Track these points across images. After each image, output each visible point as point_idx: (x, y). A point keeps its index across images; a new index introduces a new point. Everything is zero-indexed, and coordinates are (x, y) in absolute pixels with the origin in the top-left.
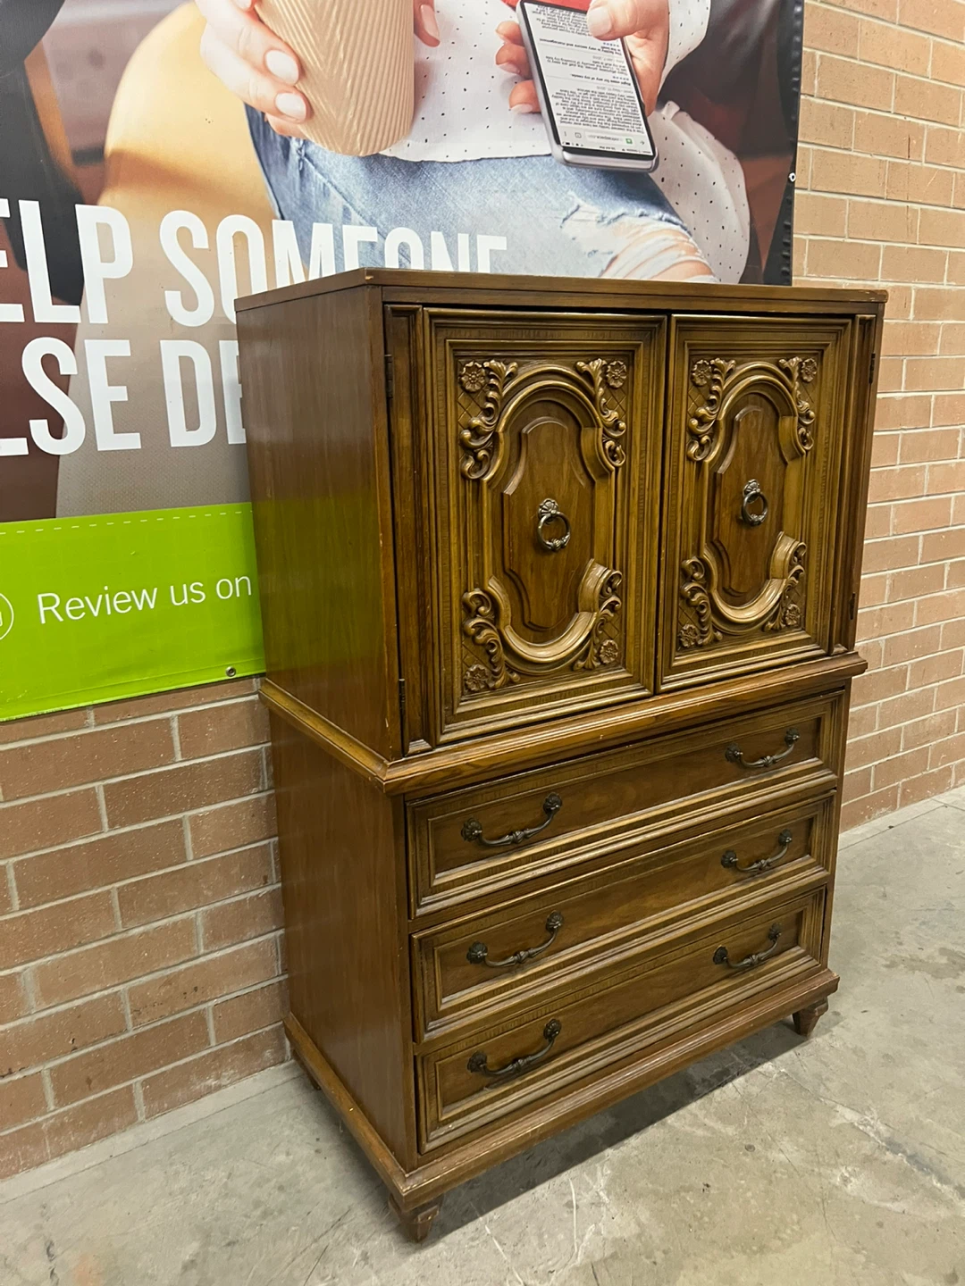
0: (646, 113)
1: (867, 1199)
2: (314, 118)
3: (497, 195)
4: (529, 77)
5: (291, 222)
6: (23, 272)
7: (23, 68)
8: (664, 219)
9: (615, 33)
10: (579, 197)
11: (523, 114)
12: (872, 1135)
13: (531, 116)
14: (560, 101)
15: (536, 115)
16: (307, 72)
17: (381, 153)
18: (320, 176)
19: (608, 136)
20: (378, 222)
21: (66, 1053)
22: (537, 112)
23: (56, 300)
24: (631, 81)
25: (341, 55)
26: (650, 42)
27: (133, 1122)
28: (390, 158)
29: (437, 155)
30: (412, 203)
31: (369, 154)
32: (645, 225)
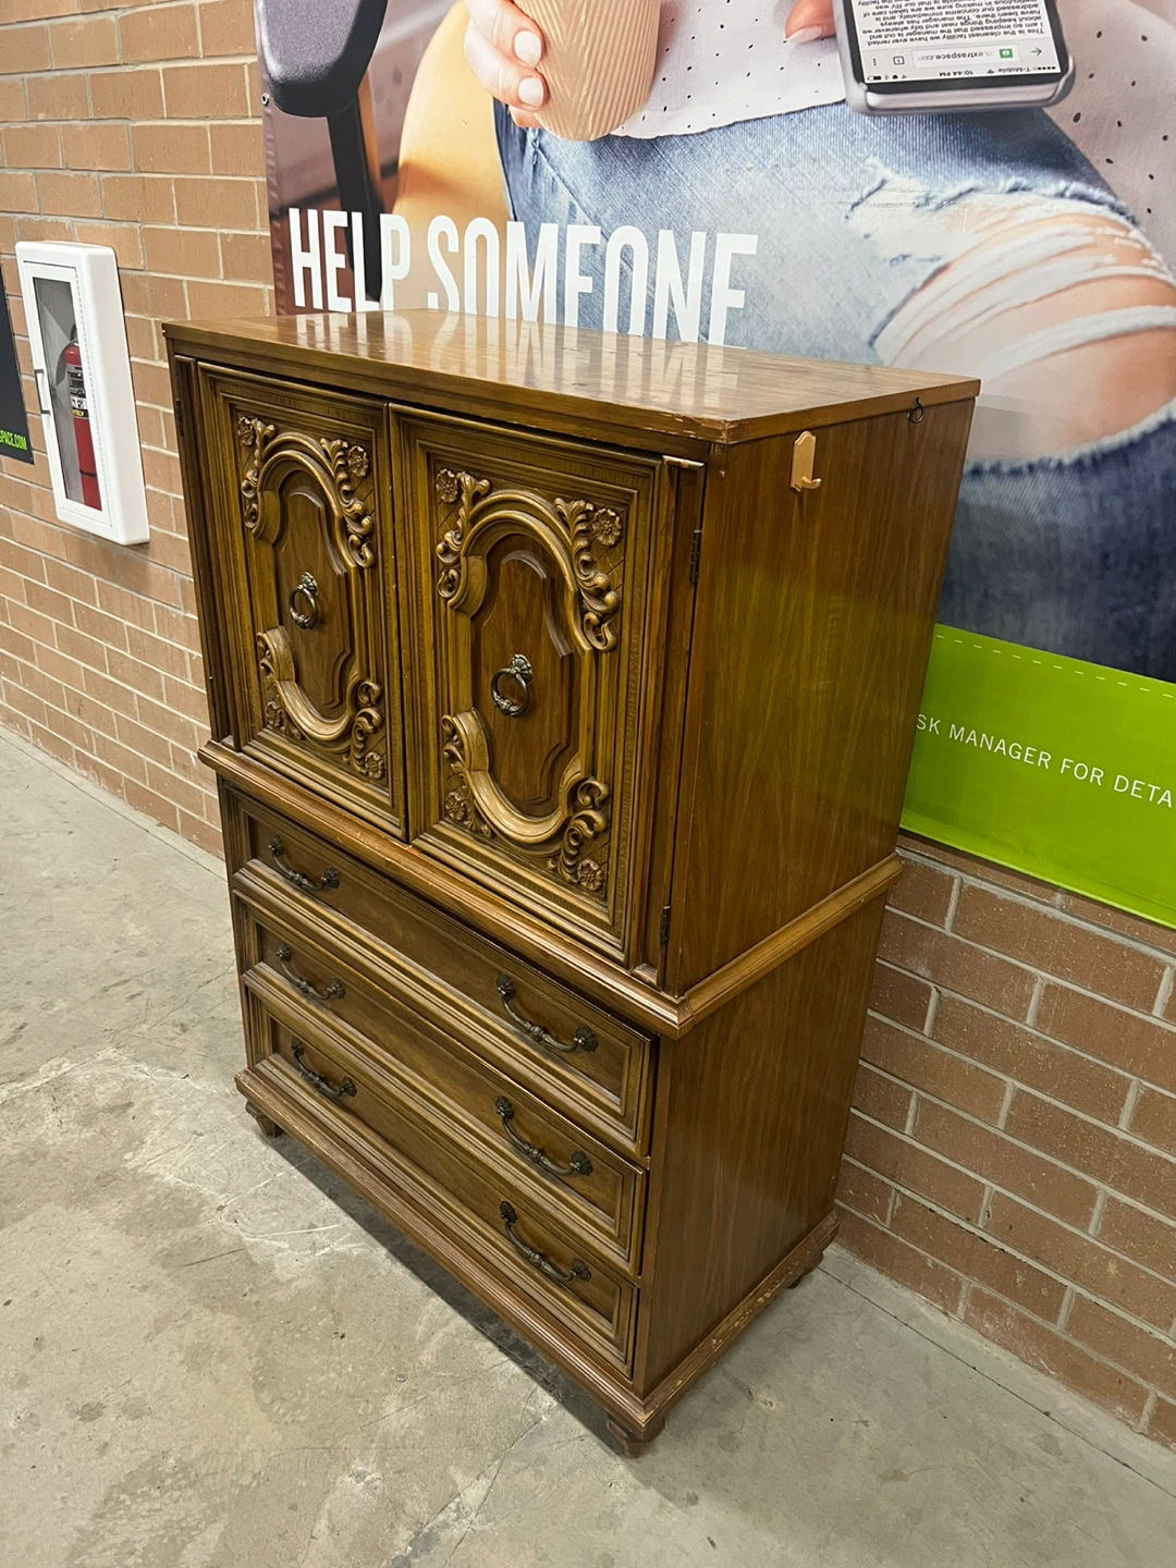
1: (331, 1497)
2: (550, 102)
3: (750, 174)
5: (522, 224)
6: (352, 272)
7: (358, 97)
8: (1068, 194)
10: (886, 165)
11: (804, 43)
12: (441, 1517)
13: (819, 43)
15: (826, 41)
16: (548, 48)
17: (613, 133)
18: (551, 170)
19: (958, 52)
22: (831, 37)
23: (368, 295)
25: (582, 21)
28: (621, 138)
29: (678, 129)
30: (641, 193)
31: (600, 136)
32: (1019, 208)
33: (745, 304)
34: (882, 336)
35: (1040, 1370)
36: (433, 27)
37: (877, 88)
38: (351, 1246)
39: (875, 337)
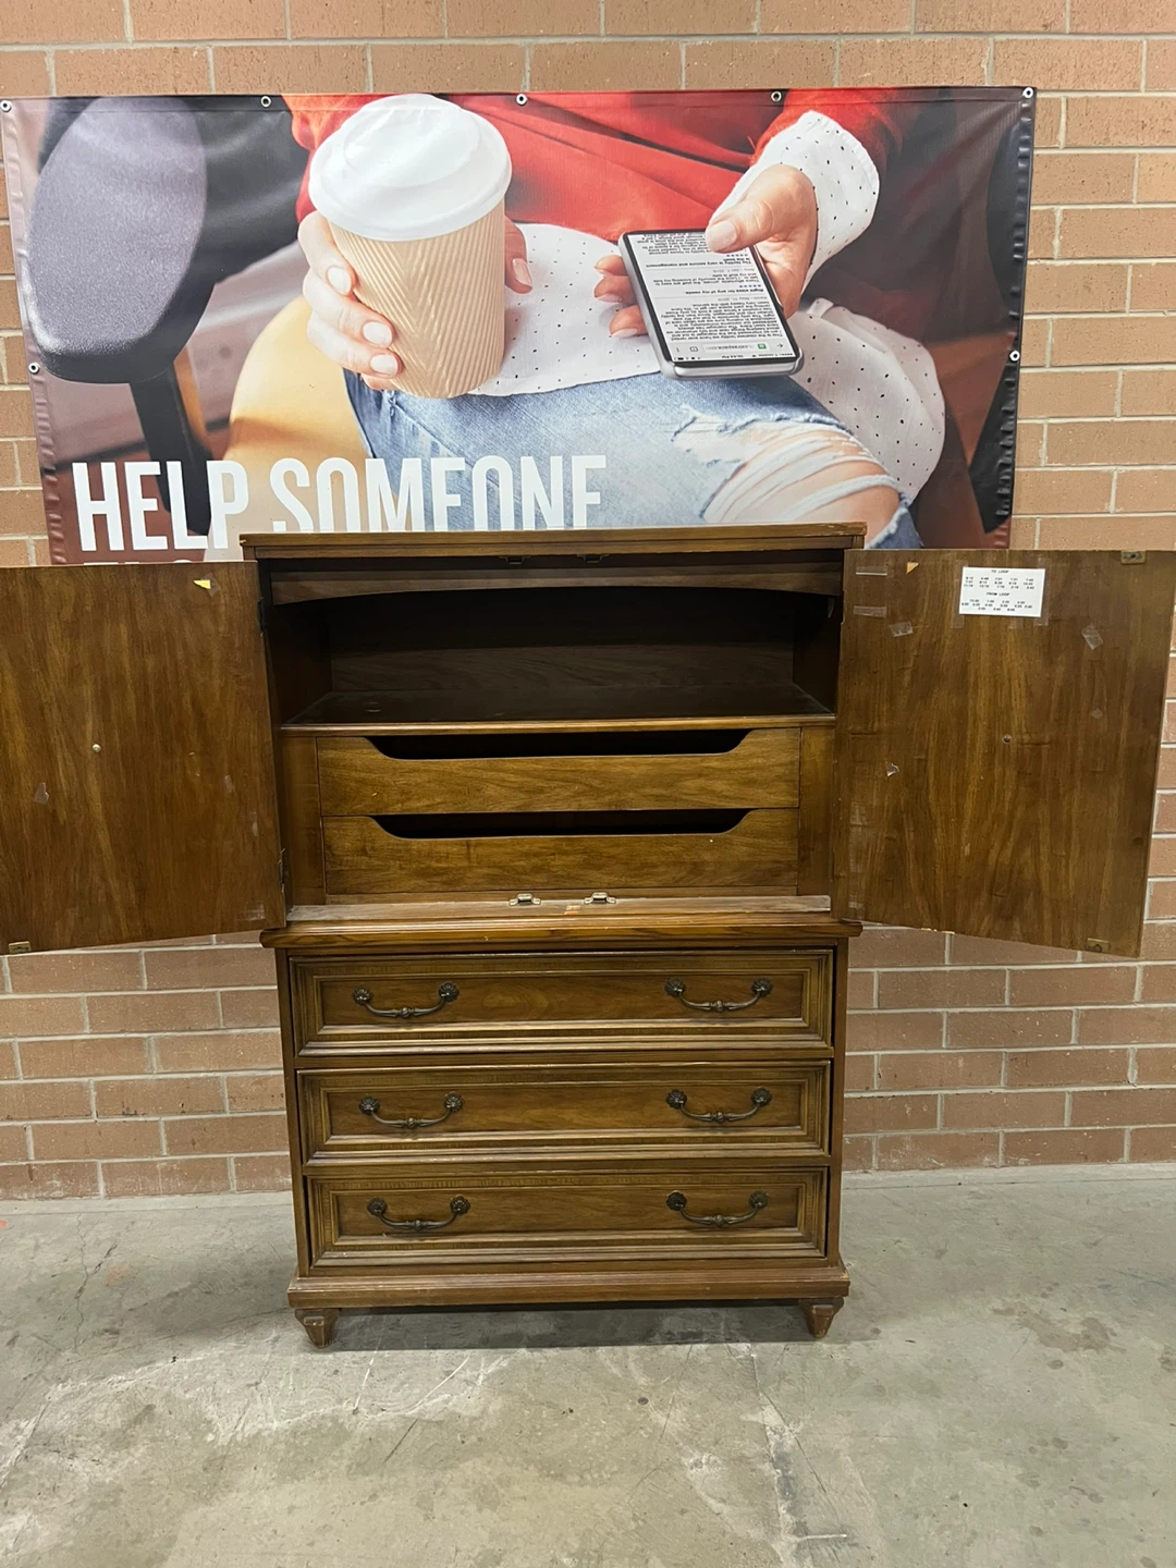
0: (786, 315)
1: (697, 1487)
2: (406, 372)
3: (594, 417)
4: (635, 302)
5: (382, 460)
6: (167, 513)
7: (173, 367)
8: (812, 420)
9: (743, 242)
10: (695, 409)
11: (626, 338)
12: (772, 1443)
13: (635, 338)
14: (671, 319)
15: (641, 338)
16: (399, 335)
17: (470, 393)
18: (410, 419)
19: (732, 345)
20: (466, 453)
21: (177, 1114)
22: (643, 334)
23: (191, 532)
24: (764, 287)
25: (432, 316)
26: (791, 244)
27: (226, 1189)
28: (478, 396)
29: (530, 389)
30: (501, 433)
31: (457, 395)
32: (784, 429)
33: (602, 502)
34: (708, 509)
35: (934, 1168)
36: (272, 315)
37: (681, 364)
38: (497, 1362)
39: (703, 511)
